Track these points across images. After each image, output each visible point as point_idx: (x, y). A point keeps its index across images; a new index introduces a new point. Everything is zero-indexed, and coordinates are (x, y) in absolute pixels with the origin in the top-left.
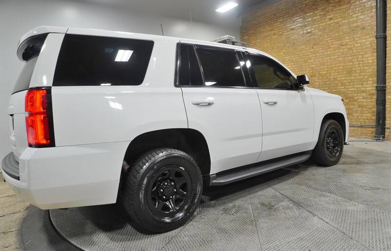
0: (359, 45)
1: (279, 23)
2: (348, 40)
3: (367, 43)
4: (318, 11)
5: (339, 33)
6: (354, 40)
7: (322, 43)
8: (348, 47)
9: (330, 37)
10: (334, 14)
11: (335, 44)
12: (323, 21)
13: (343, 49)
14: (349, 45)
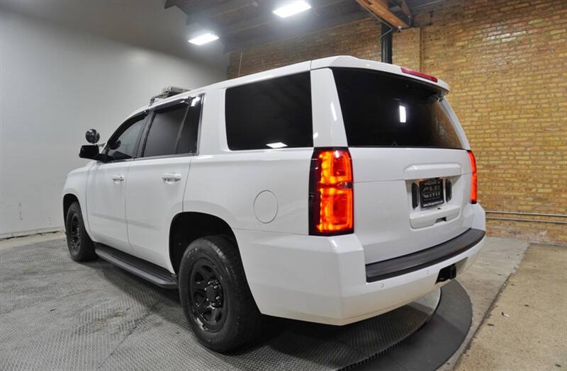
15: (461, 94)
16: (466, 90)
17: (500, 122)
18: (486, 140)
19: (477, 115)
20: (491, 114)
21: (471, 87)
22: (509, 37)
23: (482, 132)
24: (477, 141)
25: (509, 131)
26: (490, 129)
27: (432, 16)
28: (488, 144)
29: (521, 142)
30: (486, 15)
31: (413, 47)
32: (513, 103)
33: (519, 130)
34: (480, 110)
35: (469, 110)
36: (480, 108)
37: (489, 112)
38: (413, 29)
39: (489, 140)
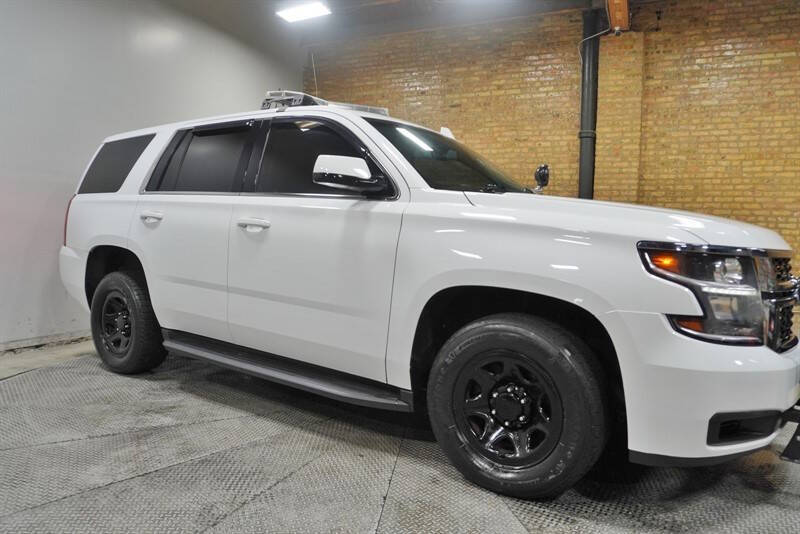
0: (548, 144)
1: (395, 76)
2: (530, 133)
3: (561, 143)
4: (477, 68)
5: (514, 116)
6: (540, 133)
7: (480, 131)
8: (530, 144)
9: (497, 121)
10: (507, 79)
11: (505, 136)
12: (485, 88)
13: (519, 147)
14: (531, 141)
15: (702, 133)
16: (709, 127)
17: (756, 175)
18: (737, 199)
19: (724, 163)
20: (744, 163)
21: (716, 124)
22: (772, 59)
23: (731, 187)
24: (722, 200)
25: (769, 187)
26: (742, 183)
27: (659, 18)
28: (738, 206)
29: (785, 203)
30: (739, 25)
31: (632, 59)
32: (776, 149)
33: (785, 187)
34: (728, 157)
35: (712, 157)
36: (728, 154)
37: (742, 161)
38: (634, 34)
39: (741, 199)
